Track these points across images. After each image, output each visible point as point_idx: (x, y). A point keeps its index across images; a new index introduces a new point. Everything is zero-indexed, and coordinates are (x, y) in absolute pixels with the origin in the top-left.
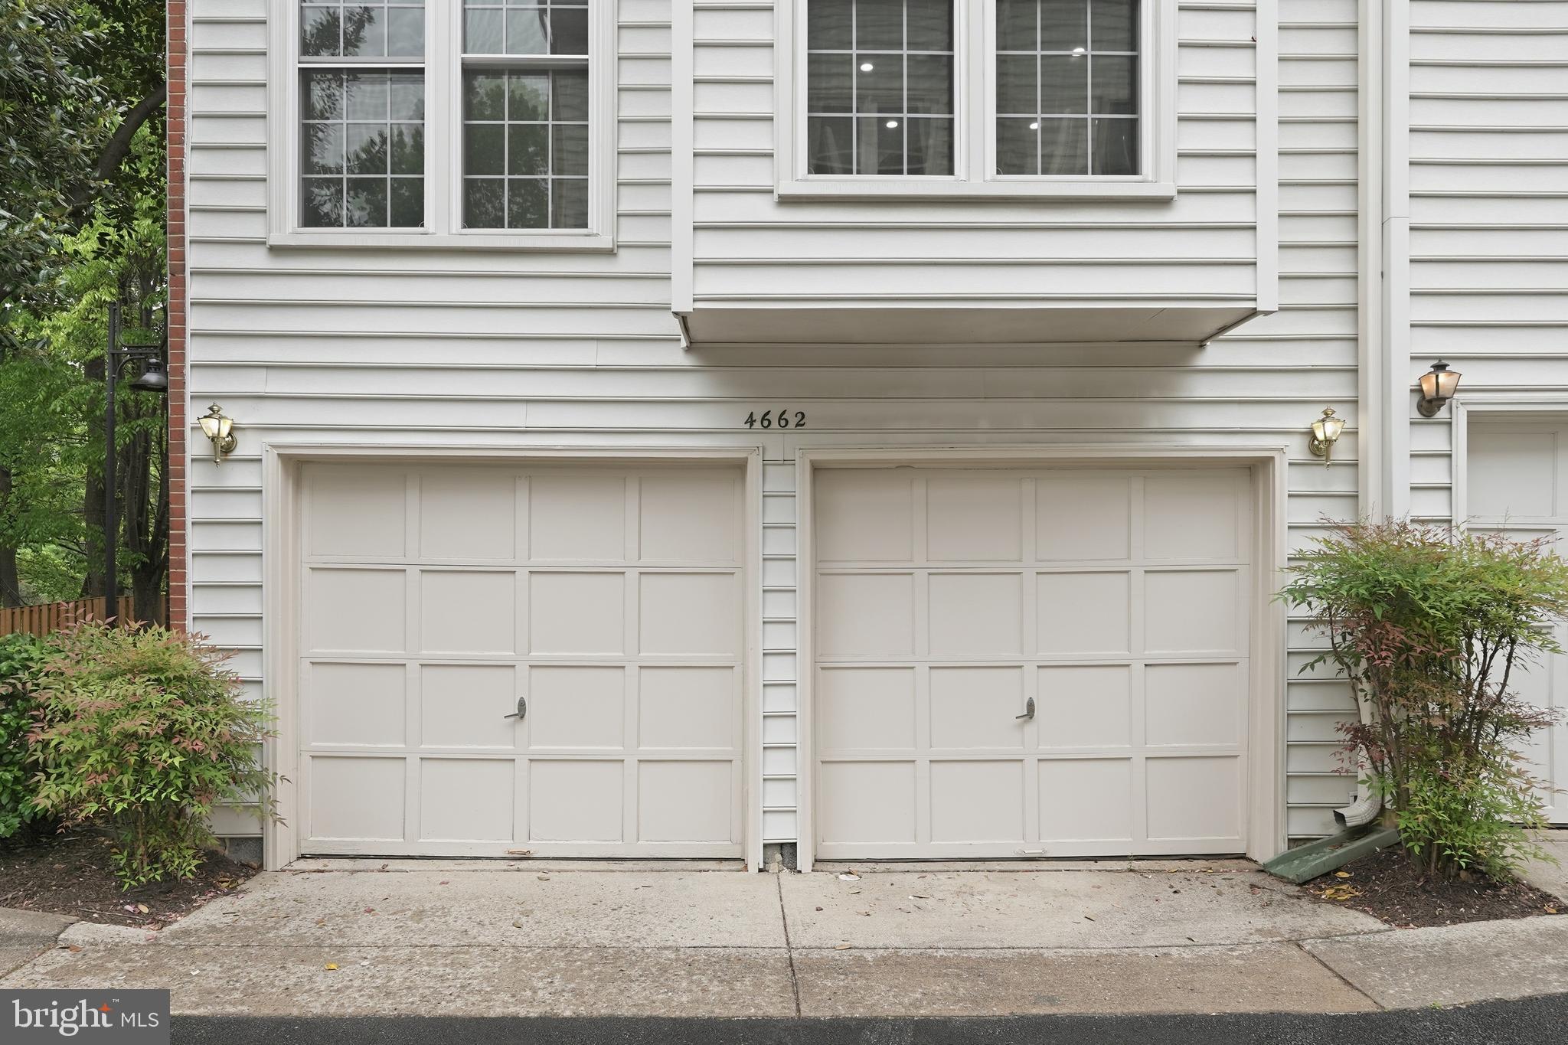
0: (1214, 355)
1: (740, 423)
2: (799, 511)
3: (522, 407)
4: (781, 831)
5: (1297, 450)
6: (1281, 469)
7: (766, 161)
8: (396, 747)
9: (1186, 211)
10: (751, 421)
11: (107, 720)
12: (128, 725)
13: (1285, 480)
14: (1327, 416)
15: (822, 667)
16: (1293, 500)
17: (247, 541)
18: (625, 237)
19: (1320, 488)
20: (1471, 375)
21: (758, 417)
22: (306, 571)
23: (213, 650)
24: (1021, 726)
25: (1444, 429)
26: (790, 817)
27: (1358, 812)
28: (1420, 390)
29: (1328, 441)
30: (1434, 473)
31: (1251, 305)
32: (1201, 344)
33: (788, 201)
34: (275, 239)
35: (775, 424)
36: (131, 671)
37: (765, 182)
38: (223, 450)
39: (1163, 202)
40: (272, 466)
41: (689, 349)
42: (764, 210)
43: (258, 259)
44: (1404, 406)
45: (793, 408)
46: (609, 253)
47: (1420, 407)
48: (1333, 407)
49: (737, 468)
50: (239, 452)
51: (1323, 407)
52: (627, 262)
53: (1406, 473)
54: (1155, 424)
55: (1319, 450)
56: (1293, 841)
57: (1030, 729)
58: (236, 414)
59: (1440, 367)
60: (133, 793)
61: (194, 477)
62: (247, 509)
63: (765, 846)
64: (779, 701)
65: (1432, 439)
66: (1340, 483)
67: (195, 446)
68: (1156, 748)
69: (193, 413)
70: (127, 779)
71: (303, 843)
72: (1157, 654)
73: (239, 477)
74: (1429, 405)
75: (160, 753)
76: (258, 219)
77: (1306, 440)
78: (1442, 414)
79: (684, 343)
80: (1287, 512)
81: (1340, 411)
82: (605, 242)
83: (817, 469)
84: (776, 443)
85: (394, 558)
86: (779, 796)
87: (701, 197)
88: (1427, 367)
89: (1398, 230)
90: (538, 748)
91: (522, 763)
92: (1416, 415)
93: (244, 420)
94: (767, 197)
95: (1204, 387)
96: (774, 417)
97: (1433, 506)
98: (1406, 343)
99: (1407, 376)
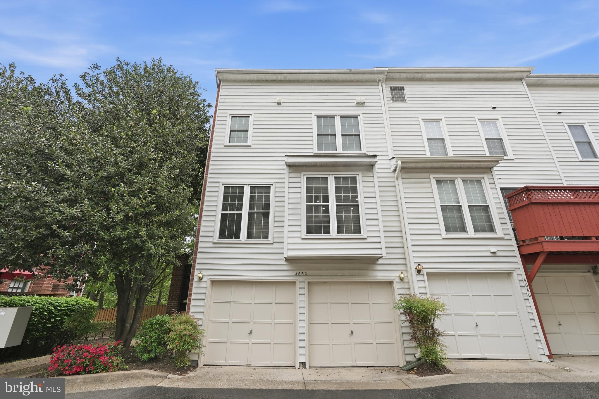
0: (380, 262)
1: (295, 274)
2: (305, 291)
3: (255, 271)
4: (302, 359)
5: (398, 279)
6: (395, 283)
7: (299, 232)
8: (225, 340)
9: (369, 240)
10: (297, 274)
11: (181, 332)
12: (184, 333)
13: (396, 285)
14: (402, 273)
15: (310, 323)
16: (398, 289)
17: (203, 297)
18: (275, 241)
19: (403, 287)
20: (424, 266)
21: (298, 273)
22: (212, 303)
23: (196, 319)
24: (350, 336)
25: (422, 276)
26: (304, 356)
27: (418, 355)
28: (416, 269)
29: (403, 278)
30: (422, 284)
31: (381, 255)
32: (378, 260)
33: (303, 239)
34: (215, 241)
35: (301, 275)
36: (184, 322)
37: (299, 235)
38: (201, 279)
39: (365, 239)
40: (209, 282)
41: (285, 261)
42: (299, 240)
43: (211, 245)
44: (414, 272)
45: (304, 272)
46: (272, 244)
47: (417, 272)
48: (403, 271)
49: (294, 283)
50: (203, 280)
51: (401, 271)
52: (275, 245)
53: (417, 284)
54: (371, 274)
55: (402, 279)
56: (407, 362)
57: (352, 337)
58: (204, 272)
59: (419, 265)
60: (183, 347)
61: (195, 284)
62: (203, 291)
63: (299, 363)
64: (302, 330)
65: (420, 278)
66: (406, 286)
67: (196, 278)
68: (378, 341)
69: (196, 272)
70: (182, 344)
71: (205, 362)
72: (376, 320)
73: (203, 284)
74: (419, 271)
75: (188, 339)
76: (212, 238)
77: (399, 277)
78: (421, 273)
79: (285, 260)
80: (397, 292)
81: (404, 272)
82: (271, 242)
83: (309, 283)
84: (301, 278)
85: (229, 300)
86: (302, 351)
87: (289, 238)
88: (417, 264)
89: (409, 240)
90: (254, 341)
91: (250, 344)
92: (417, 273)
93: (205, 274)
94: (299, 238)
95: (379, 268)
96: (301, 273)
97: (423, 291)
98: (413, 260)
99: (414, 266)
